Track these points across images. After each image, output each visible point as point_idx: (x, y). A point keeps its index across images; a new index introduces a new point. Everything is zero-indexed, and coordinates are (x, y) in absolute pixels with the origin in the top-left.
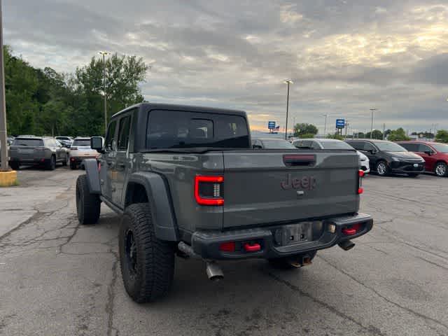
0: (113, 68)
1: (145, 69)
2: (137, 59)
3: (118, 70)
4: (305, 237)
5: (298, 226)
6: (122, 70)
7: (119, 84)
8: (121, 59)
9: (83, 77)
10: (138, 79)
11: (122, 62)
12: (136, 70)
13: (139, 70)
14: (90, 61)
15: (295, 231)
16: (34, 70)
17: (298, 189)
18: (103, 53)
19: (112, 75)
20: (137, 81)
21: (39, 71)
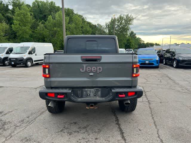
0: (120, 21)
1: (133, 19)
2: (129, 15)
3: (122, 21)
4: (97, 95)
5: (92, 90)
6: (123, 21)
7: (122, 28)
8: (123, 16)
9: (108, 26)
10: (130, 24)
11: (123, 17)
12: (129, 20)
13: (130, 20)
14: (111, 19)
15: (90, 92)
16: (93, 25)
17: (90, 72)
18: (114, 15)
19: (119, 24)
20: (130, 25)
21: (95, 26)
